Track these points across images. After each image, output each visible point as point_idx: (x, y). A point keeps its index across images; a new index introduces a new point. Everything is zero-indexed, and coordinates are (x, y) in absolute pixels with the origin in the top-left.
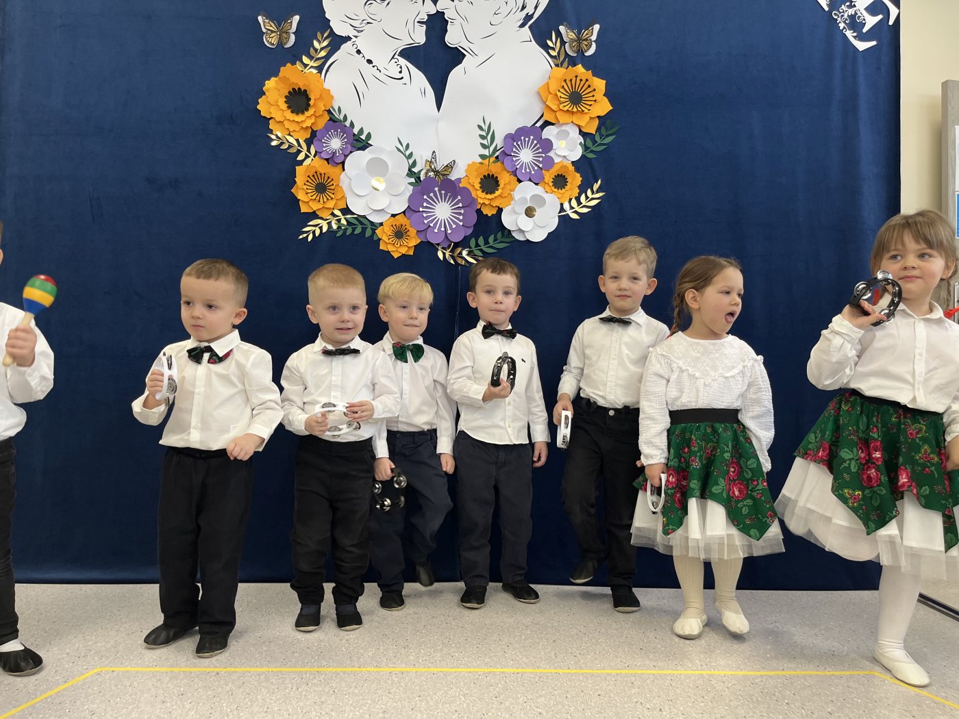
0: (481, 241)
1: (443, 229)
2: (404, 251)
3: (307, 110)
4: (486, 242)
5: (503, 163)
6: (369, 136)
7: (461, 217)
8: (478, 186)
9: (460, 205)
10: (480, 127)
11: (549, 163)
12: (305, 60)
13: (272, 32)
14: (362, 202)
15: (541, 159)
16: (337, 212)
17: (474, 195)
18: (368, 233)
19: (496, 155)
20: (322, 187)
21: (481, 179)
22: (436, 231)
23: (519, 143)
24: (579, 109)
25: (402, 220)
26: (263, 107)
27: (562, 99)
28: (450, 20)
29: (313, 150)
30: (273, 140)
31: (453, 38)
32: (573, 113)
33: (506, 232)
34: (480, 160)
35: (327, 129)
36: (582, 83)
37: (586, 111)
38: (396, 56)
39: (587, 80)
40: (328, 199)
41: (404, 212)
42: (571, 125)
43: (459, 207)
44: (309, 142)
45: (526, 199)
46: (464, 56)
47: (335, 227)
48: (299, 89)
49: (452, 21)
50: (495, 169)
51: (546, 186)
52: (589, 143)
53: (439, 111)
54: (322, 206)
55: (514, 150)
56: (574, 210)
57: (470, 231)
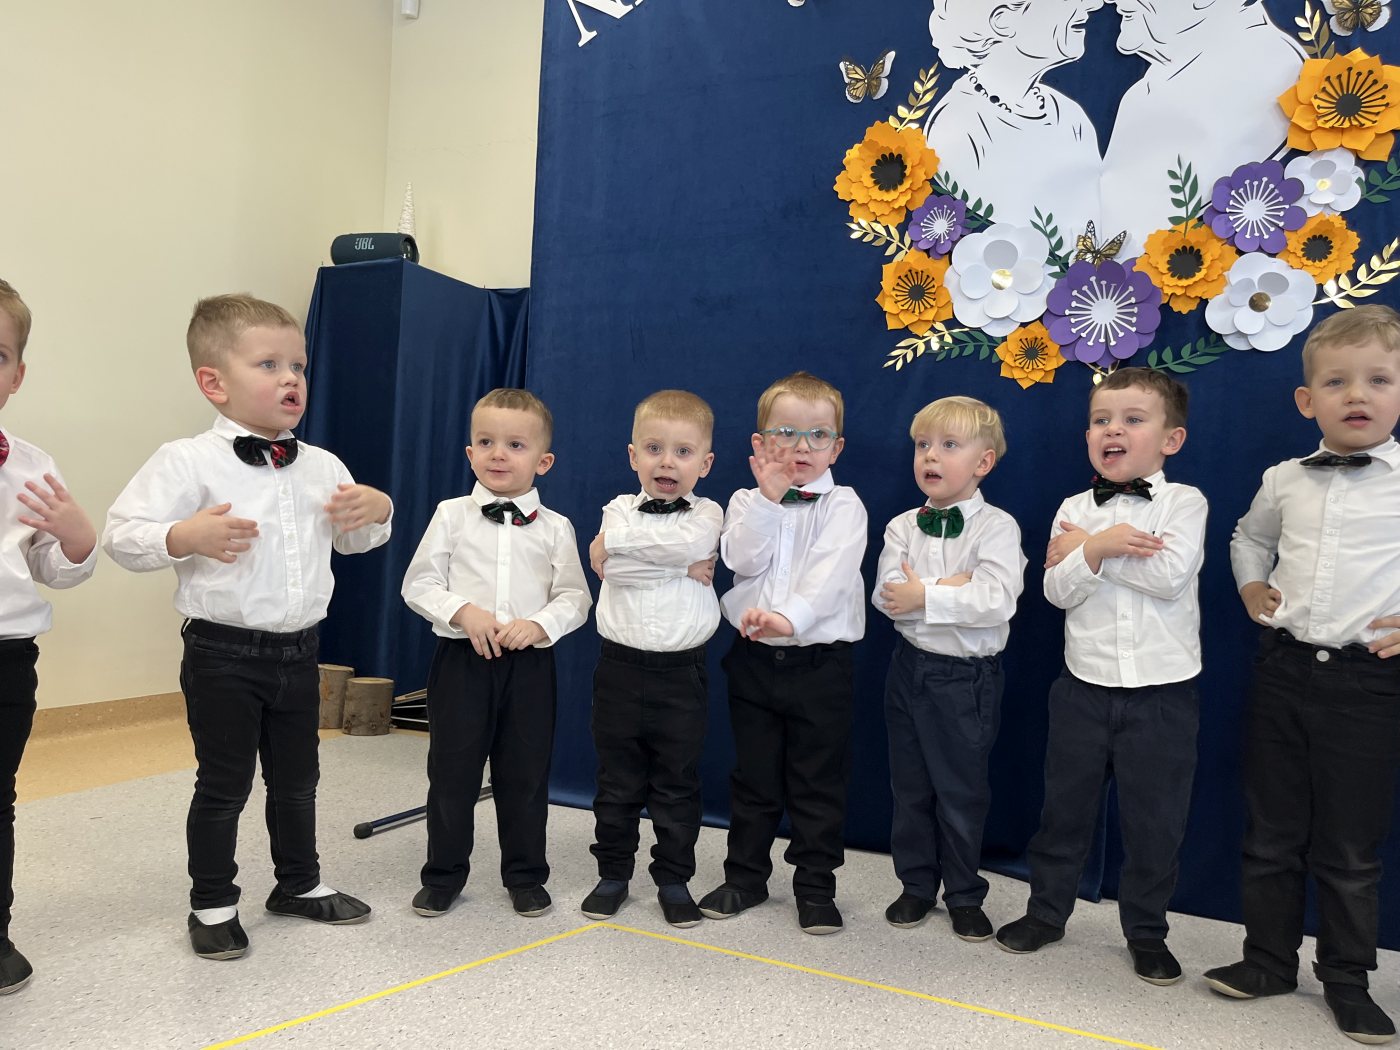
0: (1167, 354)
1: (1102, 340)
2: (1038, 377)
3: (901, 183)
4: (1177, 356)
5: (1210, 226)
6: (990, 209)
7: (1134, 320)
8: (1164, 267)
9: (1133, 300)
10: (1173, 174)
11: (1297, 218)
12: (902, 111)
13: (858, 80)
14: (976, 308)
15: (1282, 214)
16: (939, 326)
17: (1156, 282)
18: (984, 353)
19: (1198, 216)
20: (918, 290)
21: (1171, 256)
22: (1090, 343)
23: (1241, 190)
24: (1355, 123)
25: (1038, 331)
26: (842, 187)
27: (1321, 111)
28: (1124, 14)
29: (907, 240)
30: (853, 231)
31: (1129, 40)
32: (1343, 131)
33: (1213, 338)
34: (1170, 226)
35: (928, 206)
36: (1362, 78)
37: (1368, 124)
38: (1037, 84)
39: (1371, 72)
40: (926, 308)
41: (1040, 319)
42: (1340, 150)
43: (1131, 304)
44: (902, 229)
45: (1250, 282)
46: (1148, 64)
47: (935, 346)
48: (891, 154)
49: (1129, 14)
50: (1195, 237)
51: (1292, 258)
52: (1376, 178)
53: (1103, 157)
54: (916, 319)
55: (1231, 203)
56: (1343, 294)
57: (1148, 341)
